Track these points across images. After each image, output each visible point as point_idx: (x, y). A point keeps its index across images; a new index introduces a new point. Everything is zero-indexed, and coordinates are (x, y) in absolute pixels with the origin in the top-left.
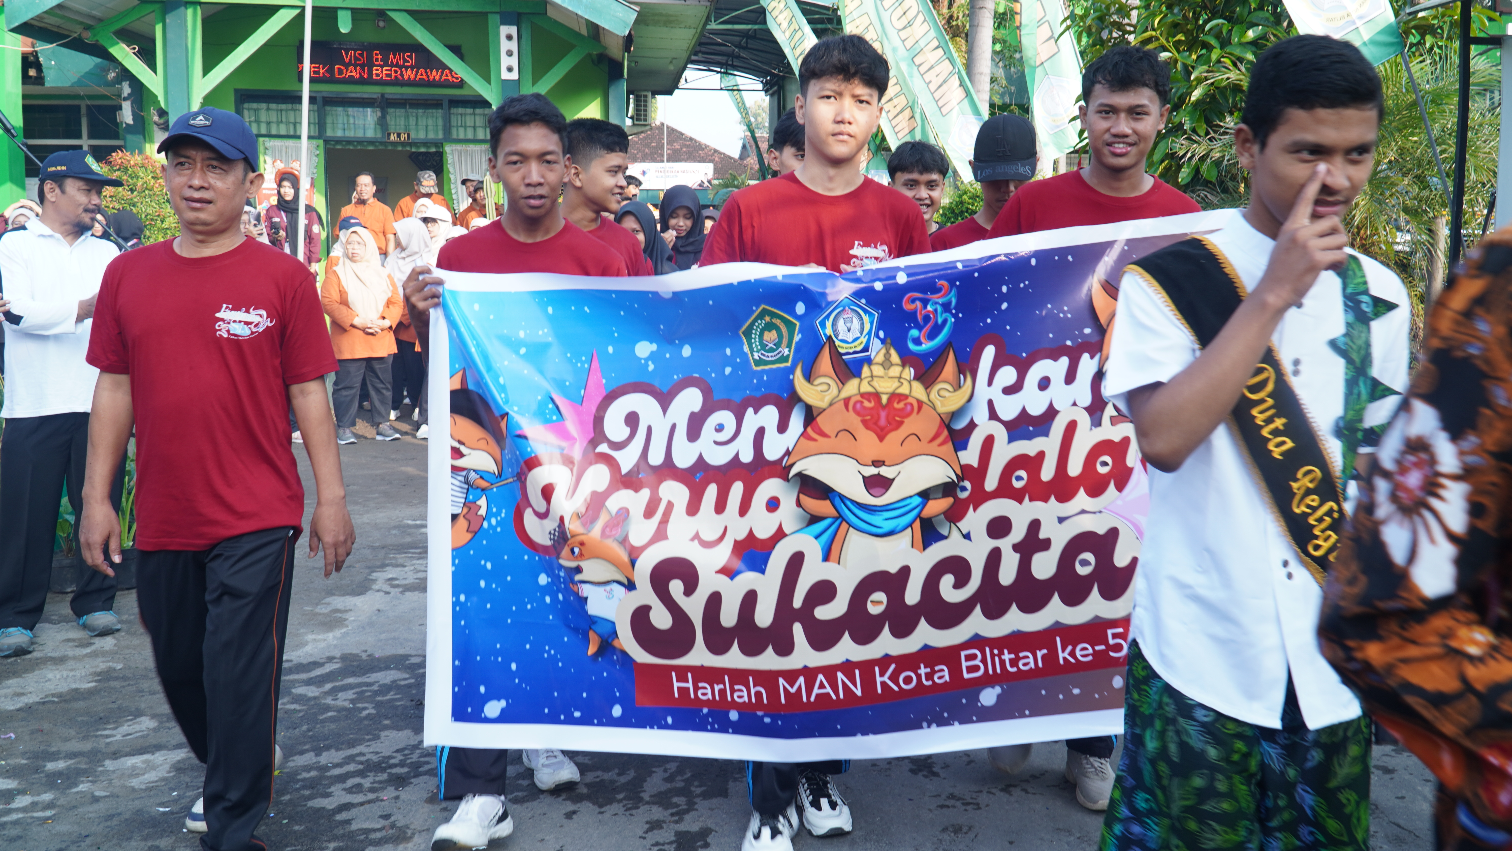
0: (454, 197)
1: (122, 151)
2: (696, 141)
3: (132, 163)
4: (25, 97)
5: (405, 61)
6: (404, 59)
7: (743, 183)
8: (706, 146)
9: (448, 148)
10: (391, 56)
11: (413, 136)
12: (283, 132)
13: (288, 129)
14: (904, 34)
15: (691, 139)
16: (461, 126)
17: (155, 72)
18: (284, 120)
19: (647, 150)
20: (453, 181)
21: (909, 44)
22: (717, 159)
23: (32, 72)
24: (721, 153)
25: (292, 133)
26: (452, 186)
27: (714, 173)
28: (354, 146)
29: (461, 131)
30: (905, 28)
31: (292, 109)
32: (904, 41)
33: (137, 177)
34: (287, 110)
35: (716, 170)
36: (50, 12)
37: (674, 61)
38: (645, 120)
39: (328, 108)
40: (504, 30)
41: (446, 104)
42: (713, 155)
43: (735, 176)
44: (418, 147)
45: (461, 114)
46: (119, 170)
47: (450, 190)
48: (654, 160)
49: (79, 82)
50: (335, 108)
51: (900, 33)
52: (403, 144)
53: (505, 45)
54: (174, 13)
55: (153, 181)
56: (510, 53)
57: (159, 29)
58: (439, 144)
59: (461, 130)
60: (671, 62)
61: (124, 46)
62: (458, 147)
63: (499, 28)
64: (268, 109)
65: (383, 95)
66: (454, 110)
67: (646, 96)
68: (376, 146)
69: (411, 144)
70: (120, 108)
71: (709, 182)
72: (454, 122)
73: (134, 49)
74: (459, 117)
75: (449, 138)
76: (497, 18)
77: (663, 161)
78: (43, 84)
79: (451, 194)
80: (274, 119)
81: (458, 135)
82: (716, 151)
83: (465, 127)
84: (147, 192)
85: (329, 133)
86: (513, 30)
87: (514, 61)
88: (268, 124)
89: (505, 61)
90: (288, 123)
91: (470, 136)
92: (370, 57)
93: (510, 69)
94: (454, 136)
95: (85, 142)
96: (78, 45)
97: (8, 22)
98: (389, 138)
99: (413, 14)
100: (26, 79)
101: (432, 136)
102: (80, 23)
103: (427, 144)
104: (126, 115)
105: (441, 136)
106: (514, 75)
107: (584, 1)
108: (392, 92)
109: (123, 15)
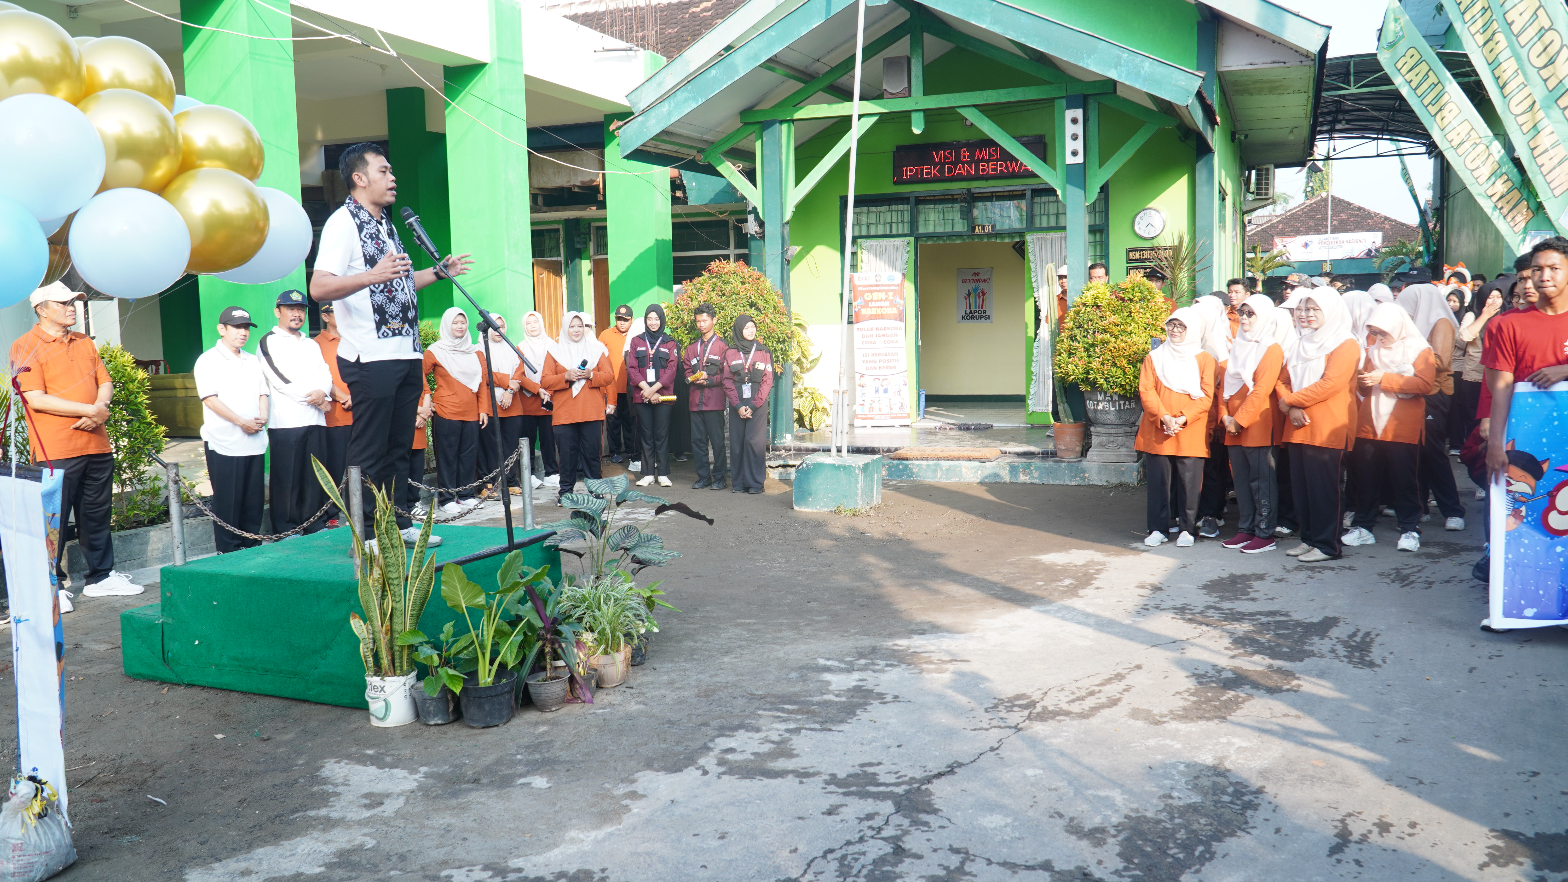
0: (1034, 285)
1: (720, 261)
2: (1365, 210)
4: (674, 216)
5: (991, 155)
6: (990, 154)
7: (1413, 250)
8: (1376, 215)
9: (1029, 238)
10: (978, 152)
11: (998, 227)
12: (880, 233)
13: (885, 230)
14: (1545, 73)
15: (1360, 208)
16: (1044, 214)
17: (755, 186)
18: (882, 221)
19: (1311, 223)
20: (1033, 269)
21: (1552, 84)
22: (1387, 227)
23: (679, 194)
24: (1392, 221)
25: (888, 232)
26: (1033, 274)
27: (1383, 241)
28: (944, 241)
30: (1546, 66)
31: (888, 211)
32: (1545, 81)
34: (884, 212)
35: (1384, 239)
37: (1294, 130)
38: (1267, 194)
39: (921, 207)
40: (1070, 114)
41: (1030, 194)
42: (1383, 222)
43: (1403, 243)
44: (1003, 238)
45: (1044, 203)
46: (716, 277)
47: (1030, 278)
48: (1318, 232)
49: (713, 201)
50: (927, 206)
51: (1541, 72)
52: (989, 236)
53: (1070, 129)
54: (770, 130)
55: (740, 285)
56: (1075, 137)
57: (758, 144)
58: (1021, 234)
59: (1044, 218)
60: (1291, 132)
61: (729, 164)
62: (1039, 235)
63: (1064, 113)
64: (869, 212)
65: (969, 190)
66: (1037, 200)
67: (1268, 169)
68: (964, 240)
69: (996, 235)
70: (746, 221)
71: (1377, 250)
72: (1037, 211)
73: (739, 167)
74: (1043, 205)
75: (1032, 227)
76: (1064, 101)
77: (1326, 233)
78: (687, 203)
79: (1031, 282)
80: (873, 221)
81: (1041, 224)
82: (1386, 219)
83: (1048, 215)
84: (734, 297)
85: (922, 230)
86: (1079, 113)
87: (1079, 145)
88: (868, 225)
89: (1070, 145)
90: (885, 223)
91: (1053, 223)
92: (958, 155)
93: (1075, 153)
94: (1037, 225)
97: (622, 151)
98: (974, 231)
99: (983, 108)
100: (675, 200)
101: (1016, 225)
102: (692, 147)
103: (1010, 234)
104: (751, 227)
105: (1025, 226)
106: (1080, 159)
107: (1143, 72)
108: (978, 186)
109: (730, 137)
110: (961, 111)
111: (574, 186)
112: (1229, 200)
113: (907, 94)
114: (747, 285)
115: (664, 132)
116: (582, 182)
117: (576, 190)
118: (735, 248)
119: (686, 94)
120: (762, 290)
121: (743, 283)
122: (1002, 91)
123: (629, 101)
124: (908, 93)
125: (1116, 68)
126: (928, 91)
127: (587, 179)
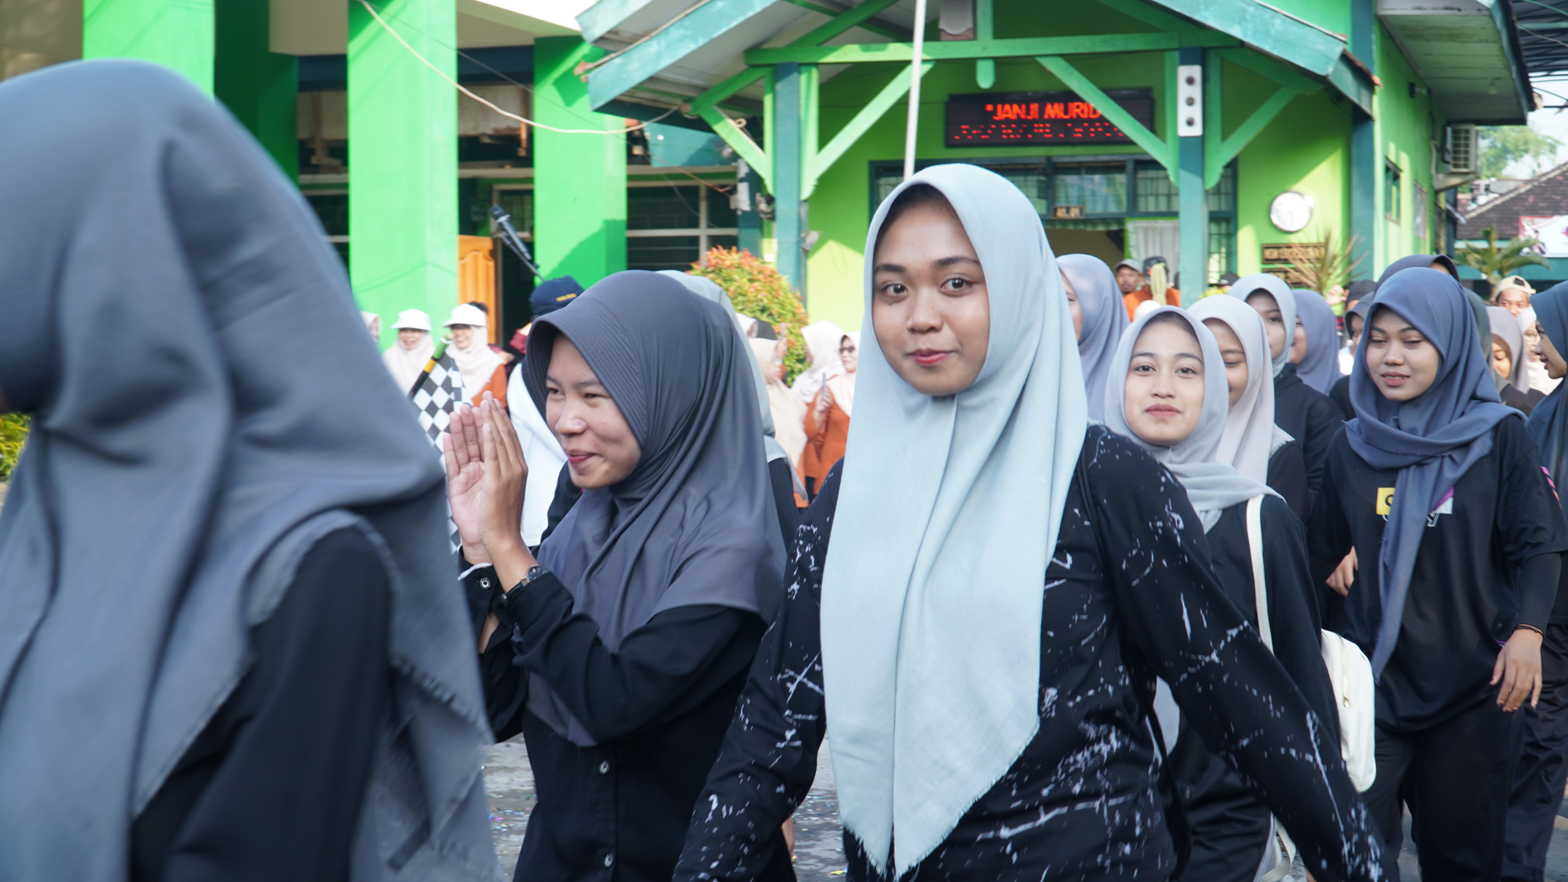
3: (727, 263)
4: (630, 180)
9: (1131, 226)
11: (1087, 210)
16: (1151, 195)
17: (763, 149)
23: (637, 150)
29: (1151, 200)
33: (731, 280)
36: (640, 86)
37: (1496, 82)
38: (1466, 166)
40: (1184, 72)
41: (1130, 167)
44: (1096, 224)
45: (1151, 179)
49: (689, 162)
52: (1075, 221)
53: (1184, 91)
54: (785, 78)
55: (748, 284)
56: (1190, 102)
57: (768, 98)
58: (1120, 221)
60: (1492, 84)
61: (729, 119)
62: (1144, 223)
63: (1177, 69)
65: (1049, 158)
66: (1141, 174)
67: (1467, 132)
69: (1086, 221)
70: (736, 191)
72: (1141, 190)
73: (740, 123)
74: (1147, 183)
75: (1134, 211)
76: (1176, 55)
78: (650, 163)
81: (1146, 207)
83: (1157, 196)
86: (1195, 71)
87: (1196, 112)
89: (1184, 112)
91: (1163, 208)
93: (1190, 123)
94: (1142, 208)
95: (703, 232)
96: (677, 120)
97: (593, 101)
98: (1055, 215)
99: (1071, 59)
100: (631, 159)
101: (1113, 209)
102: (678, 96)
103: (1105, 220)
104: (742, 200)
105: (1124, 209)
106: (1196, 131)
107: (1273, 31)
108: (1062, 153)
109: (729, 82)
110: (1043, 61)
111: (484, 135)
112: (1406, 179)
113: (971, 36)
114: (756, 284)
115: (652, 79)
116: (496, 130)
117: (487, 140)
118: (709, 226)
119: (681, 31)
120: (776, 291)
121: (751, 281)
122: (1097, 38)
123: (580, 24)
124: (973, 35)
125: (1240, 24)
126: (1000, 33)
127: (502, 125)
